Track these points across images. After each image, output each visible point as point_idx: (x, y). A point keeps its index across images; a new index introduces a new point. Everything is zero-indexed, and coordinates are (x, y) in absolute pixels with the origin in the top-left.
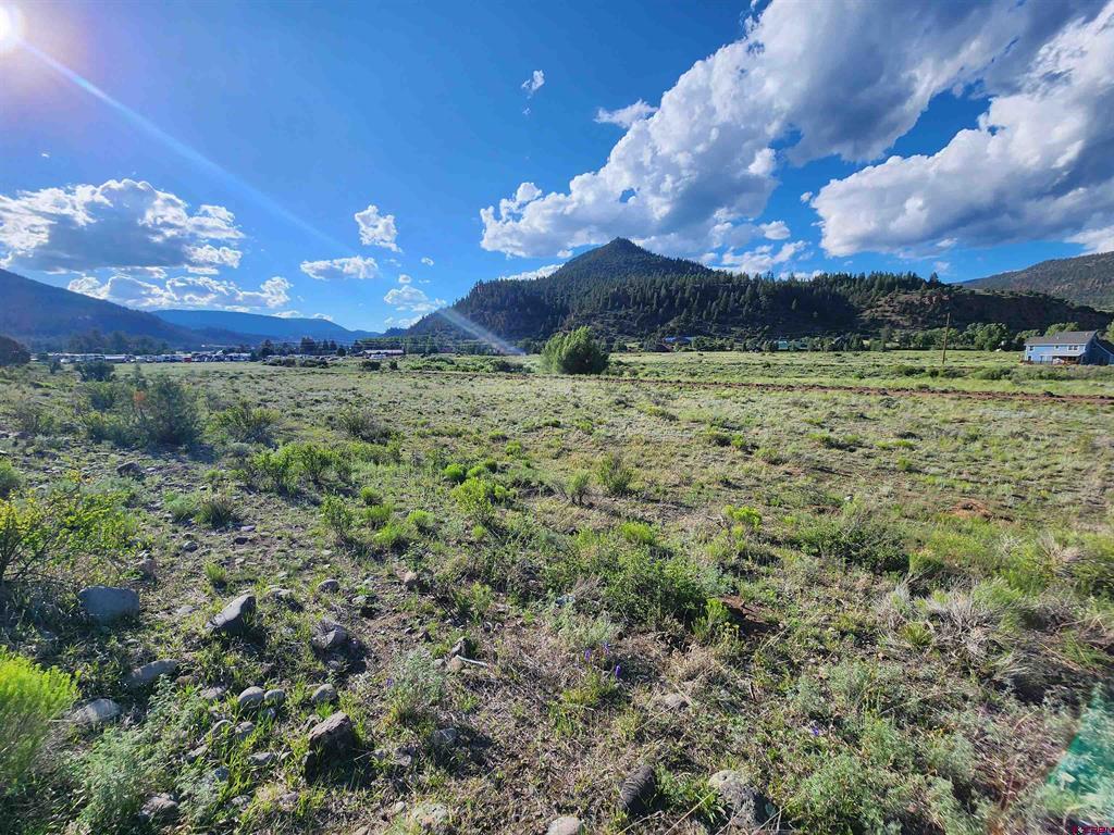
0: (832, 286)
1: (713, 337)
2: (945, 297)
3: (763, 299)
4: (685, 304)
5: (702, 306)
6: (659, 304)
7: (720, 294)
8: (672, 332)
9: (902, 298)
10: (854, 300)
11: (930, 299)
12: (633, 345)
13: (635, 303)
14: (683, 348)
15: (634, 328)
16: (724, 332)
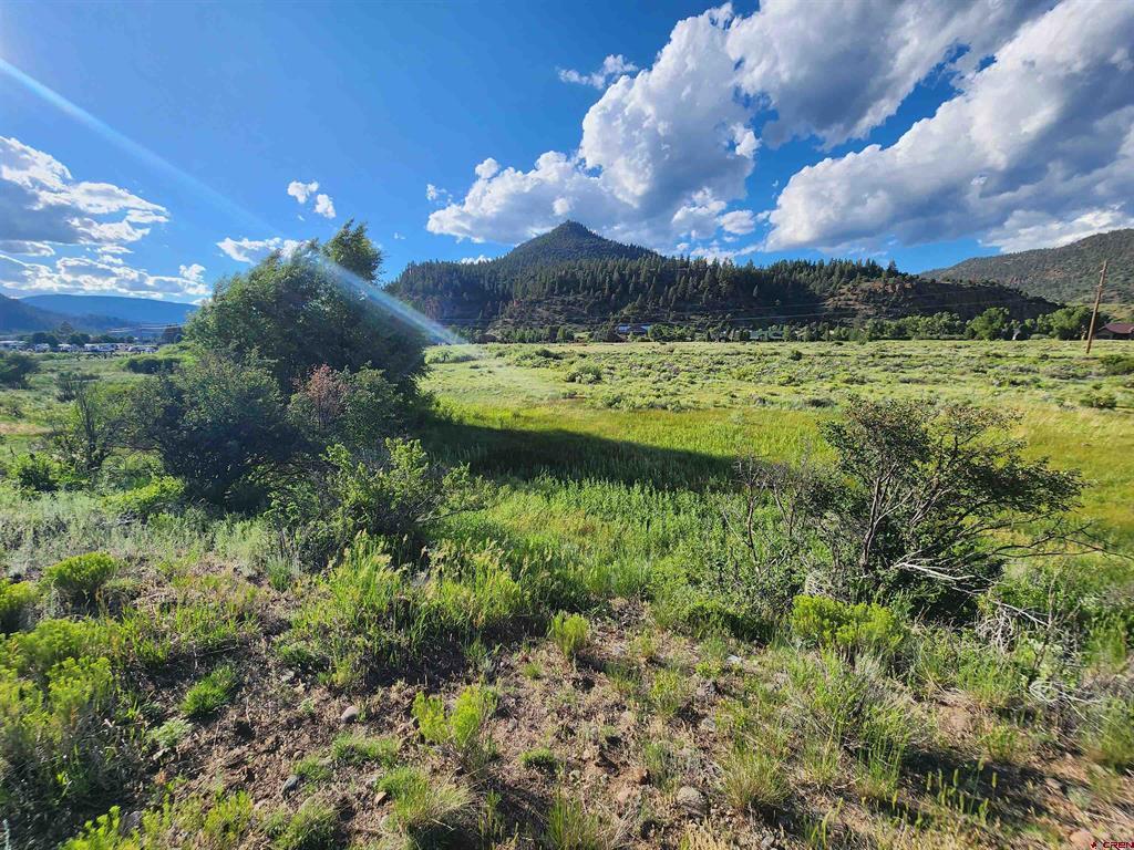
0: (791, 273)
1: (672, 326)
2: (908, 285)
3: (724, 284)
4: (639, 289)
5: (658, 293)
6: (612, 290)
7: (677, 279)
8: (626, 321)
9: (865, 285)
10: (816, 287)
11: (893, 287)
12: (582, 335)
13: (584, 288)
14: (639, 338)
15: (584, 315)
16: (683, 320)
